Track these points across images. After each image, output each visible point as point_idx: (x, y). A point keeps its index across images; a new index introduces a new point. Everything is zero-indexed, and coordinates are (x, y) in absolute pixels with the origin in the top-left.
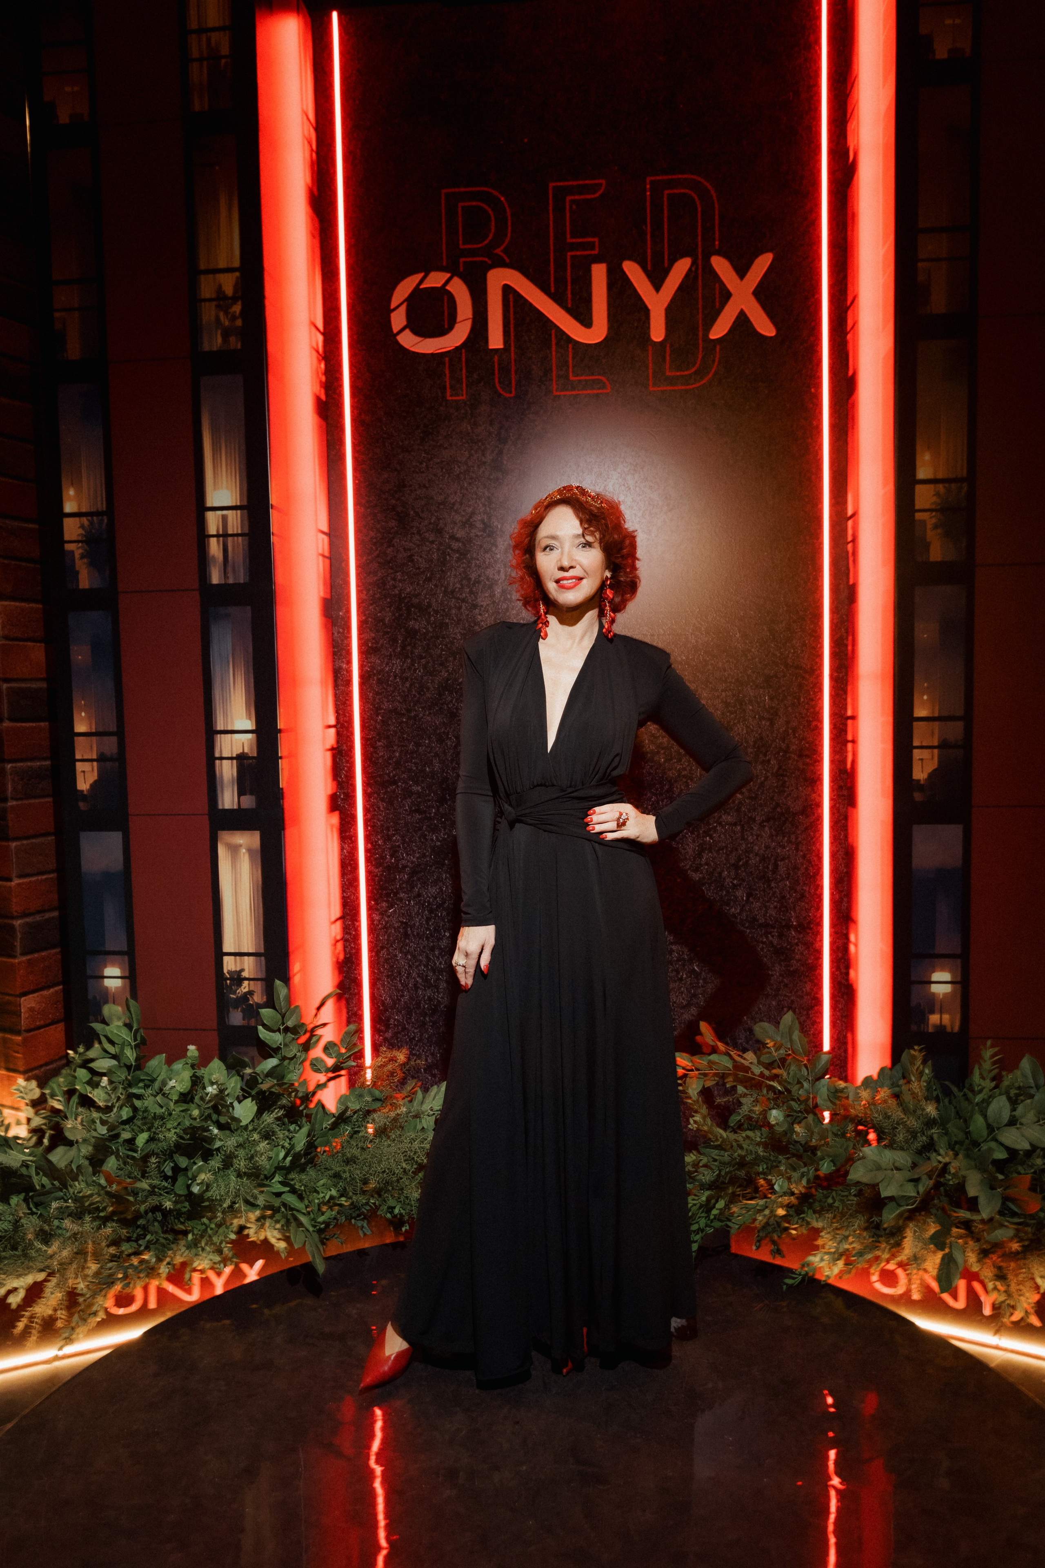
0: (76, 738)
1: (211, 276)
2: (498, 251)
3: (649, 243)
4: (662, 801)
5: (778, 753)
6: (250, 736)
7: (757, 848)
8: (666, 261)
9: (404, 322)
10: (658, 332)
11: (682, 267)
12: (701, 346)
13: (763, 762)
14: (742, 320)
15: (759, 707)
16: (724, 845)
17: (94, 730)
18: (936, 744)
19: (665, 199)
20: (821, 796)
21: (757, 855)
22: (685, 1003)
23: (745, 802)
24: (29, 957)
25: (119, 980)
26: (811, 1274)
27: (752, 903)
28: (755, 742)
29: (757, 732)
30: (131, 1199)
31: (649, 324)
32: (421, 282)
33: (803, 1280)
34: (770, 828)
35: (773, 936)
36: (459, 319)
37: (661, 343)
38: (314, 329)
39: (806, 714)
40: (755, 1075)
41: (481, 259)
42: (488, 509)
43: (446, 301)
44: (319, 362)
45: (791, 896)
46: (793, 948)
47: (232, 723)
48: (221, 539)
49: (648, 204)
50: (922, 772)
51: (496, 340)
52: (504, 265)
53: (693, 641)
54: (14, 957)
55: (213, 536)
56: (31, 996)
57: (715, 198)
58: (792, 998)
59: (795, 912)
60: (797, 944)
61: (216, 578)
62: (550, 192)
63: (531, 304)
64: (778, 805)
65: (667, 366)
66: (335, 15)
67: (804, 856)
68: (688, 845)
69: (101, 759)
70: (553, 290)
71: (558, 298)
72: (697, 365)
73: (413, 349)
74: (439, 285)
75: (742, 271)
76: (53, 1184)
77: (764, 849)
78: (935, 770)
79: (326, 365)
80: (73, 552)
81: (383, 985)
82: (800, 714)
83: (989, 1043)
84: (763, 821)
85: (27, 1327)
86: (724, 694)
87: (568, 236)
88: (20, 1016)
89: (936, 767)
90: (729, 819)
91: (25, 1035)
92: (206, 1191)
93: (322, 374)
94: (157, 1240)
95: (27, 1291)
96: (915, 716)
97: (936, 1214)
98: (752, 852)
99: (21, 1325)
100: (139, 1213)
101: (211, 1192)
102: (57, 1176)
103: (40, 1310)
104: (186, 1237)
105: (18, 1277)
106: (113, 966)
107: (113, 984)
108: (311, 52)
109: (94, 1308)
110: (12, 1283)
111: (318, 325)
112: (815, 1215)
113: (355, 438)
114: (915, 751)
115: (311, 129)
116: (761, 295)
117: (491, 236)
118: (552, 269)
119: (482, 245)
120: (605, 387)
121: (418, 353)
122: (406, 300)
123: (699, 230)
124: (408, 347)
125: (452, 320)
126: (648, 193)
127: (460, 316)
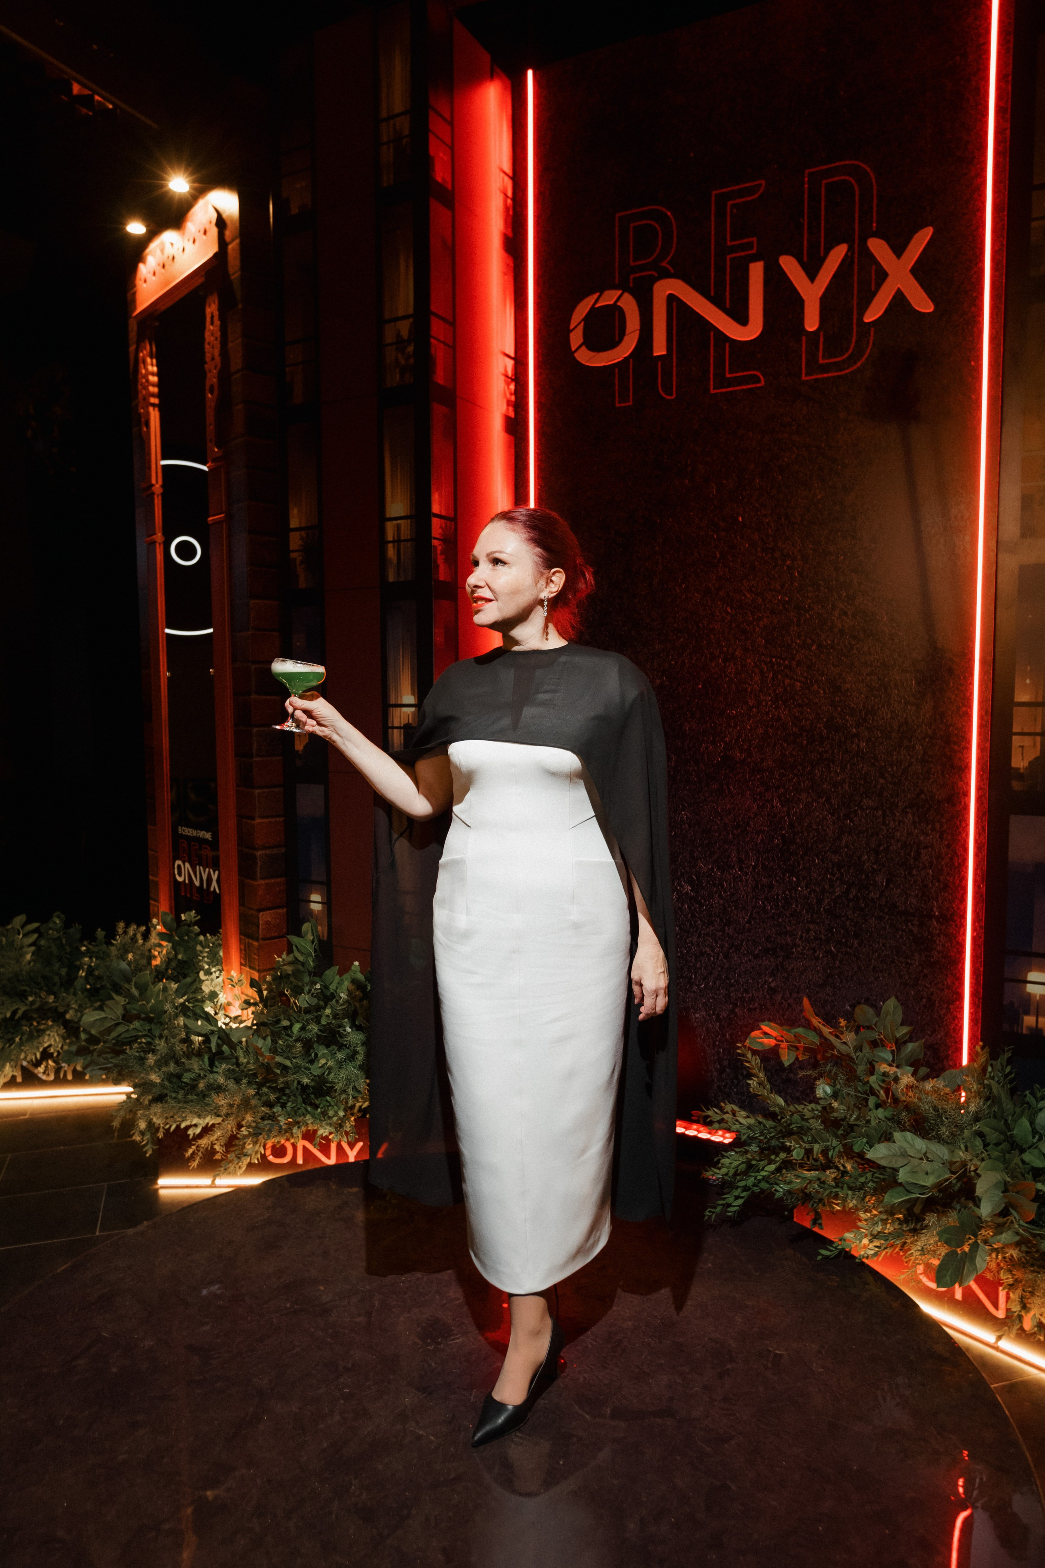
1: (393, 324)
2: (664, 264)
3: (806, 236)
4: (804, 782)
5: (924, 739)
6: (413, 709)
7: (899, 834)
8: (822, 250)
9: (581, 341)
10: (812, 323)
11: (839, 253)
12: (855, 331)
13: (907, 748)
14: (899, 299)
15: (905, 691)
16: (864, 829)
18: (1038, 730)
19: (823, 187)
20: (968, 785)
21: (898, 841)
22: (821, 982)
23: (888, 787)
24: (267, 881)
25: (320, 905)
26: (847, 1249)
27: (892, 889)
28: (900, 727)
29: (902, 717)
30: (278, 1072)
31: (803, 314)
32: (596, 301)
33: (839, 1254)
34: (913, 815)
35: (913, 925)
36: (627, 333)
37: (815, 333)
38: (502, 356)
39: (955, 699)
40: (840, 1053)
41: (650, 273)
43: (617, 316)
44: (508, 384)
45: (933, 885)
46: (934, 938)
47: (401, 698)
48: (396, 544)
49: (806, 196)
50: (1023, 759)
51: (660, 349)
52: (668, 276)
53: (839, 625)
54: (255, 879)
55: (390, 542)
56: (268, 912)
57: (874, 179)
58: (932, 990)
59: (937, 902)
60: (939, 935)
61: (391, 578)
62: (713, 198)
63: (692, 309)
64: (922, 792)
65: (820, 354)
66: (530, 73)
67: (949, 846)
68: (828, 827)
70: (712, 293)
71: (717, 302)
72: (851, 350)
73: (586, 364)
74: (612, 303)
75: (899, 251)
76: (232, 1052)
77: (906, 835)
78: (1036, 759)
79: (516, 386)
80: (295, 559)
82: (949, 699)
84: (906, 808)
85: (193, 1153)
86: (868, 678)
87: (728, 238)
88: (258, 927)
89: (1038, 754)
90: (871, 803)
91: (261, 942)
92: (328, 1075)
93: (511, 394)
94: (299, 1109)
95: (203, 1128)
96: (1016, 700)
97: (960, 1211)
98: (893, 838)
99: (190, 1151)
100: (287, 1085)
101: (332, 1076)
102: (233, 1046)
103: (204, 1142)
104: (317, 1110)
105: (199, 1116)
106: (316, 893)
107: (316, 907)
108: (510, 112)
109: (245, 1151)
110: (195, 1121)
111: (507, 352)
112: (850, 1193)
113: (538, 449)
114: (1014, 738)
115: (506, 179)
116: (919, 271)
117: (658, 250)
118: (713, 274)
119: (650, 260)
120: (759, 381)
121: (592, 367)
122: (584, 320)
123: (857, 215)
124: (583, 363)
125: (622, 333)
126: (806, 186)
127: (628, 330)
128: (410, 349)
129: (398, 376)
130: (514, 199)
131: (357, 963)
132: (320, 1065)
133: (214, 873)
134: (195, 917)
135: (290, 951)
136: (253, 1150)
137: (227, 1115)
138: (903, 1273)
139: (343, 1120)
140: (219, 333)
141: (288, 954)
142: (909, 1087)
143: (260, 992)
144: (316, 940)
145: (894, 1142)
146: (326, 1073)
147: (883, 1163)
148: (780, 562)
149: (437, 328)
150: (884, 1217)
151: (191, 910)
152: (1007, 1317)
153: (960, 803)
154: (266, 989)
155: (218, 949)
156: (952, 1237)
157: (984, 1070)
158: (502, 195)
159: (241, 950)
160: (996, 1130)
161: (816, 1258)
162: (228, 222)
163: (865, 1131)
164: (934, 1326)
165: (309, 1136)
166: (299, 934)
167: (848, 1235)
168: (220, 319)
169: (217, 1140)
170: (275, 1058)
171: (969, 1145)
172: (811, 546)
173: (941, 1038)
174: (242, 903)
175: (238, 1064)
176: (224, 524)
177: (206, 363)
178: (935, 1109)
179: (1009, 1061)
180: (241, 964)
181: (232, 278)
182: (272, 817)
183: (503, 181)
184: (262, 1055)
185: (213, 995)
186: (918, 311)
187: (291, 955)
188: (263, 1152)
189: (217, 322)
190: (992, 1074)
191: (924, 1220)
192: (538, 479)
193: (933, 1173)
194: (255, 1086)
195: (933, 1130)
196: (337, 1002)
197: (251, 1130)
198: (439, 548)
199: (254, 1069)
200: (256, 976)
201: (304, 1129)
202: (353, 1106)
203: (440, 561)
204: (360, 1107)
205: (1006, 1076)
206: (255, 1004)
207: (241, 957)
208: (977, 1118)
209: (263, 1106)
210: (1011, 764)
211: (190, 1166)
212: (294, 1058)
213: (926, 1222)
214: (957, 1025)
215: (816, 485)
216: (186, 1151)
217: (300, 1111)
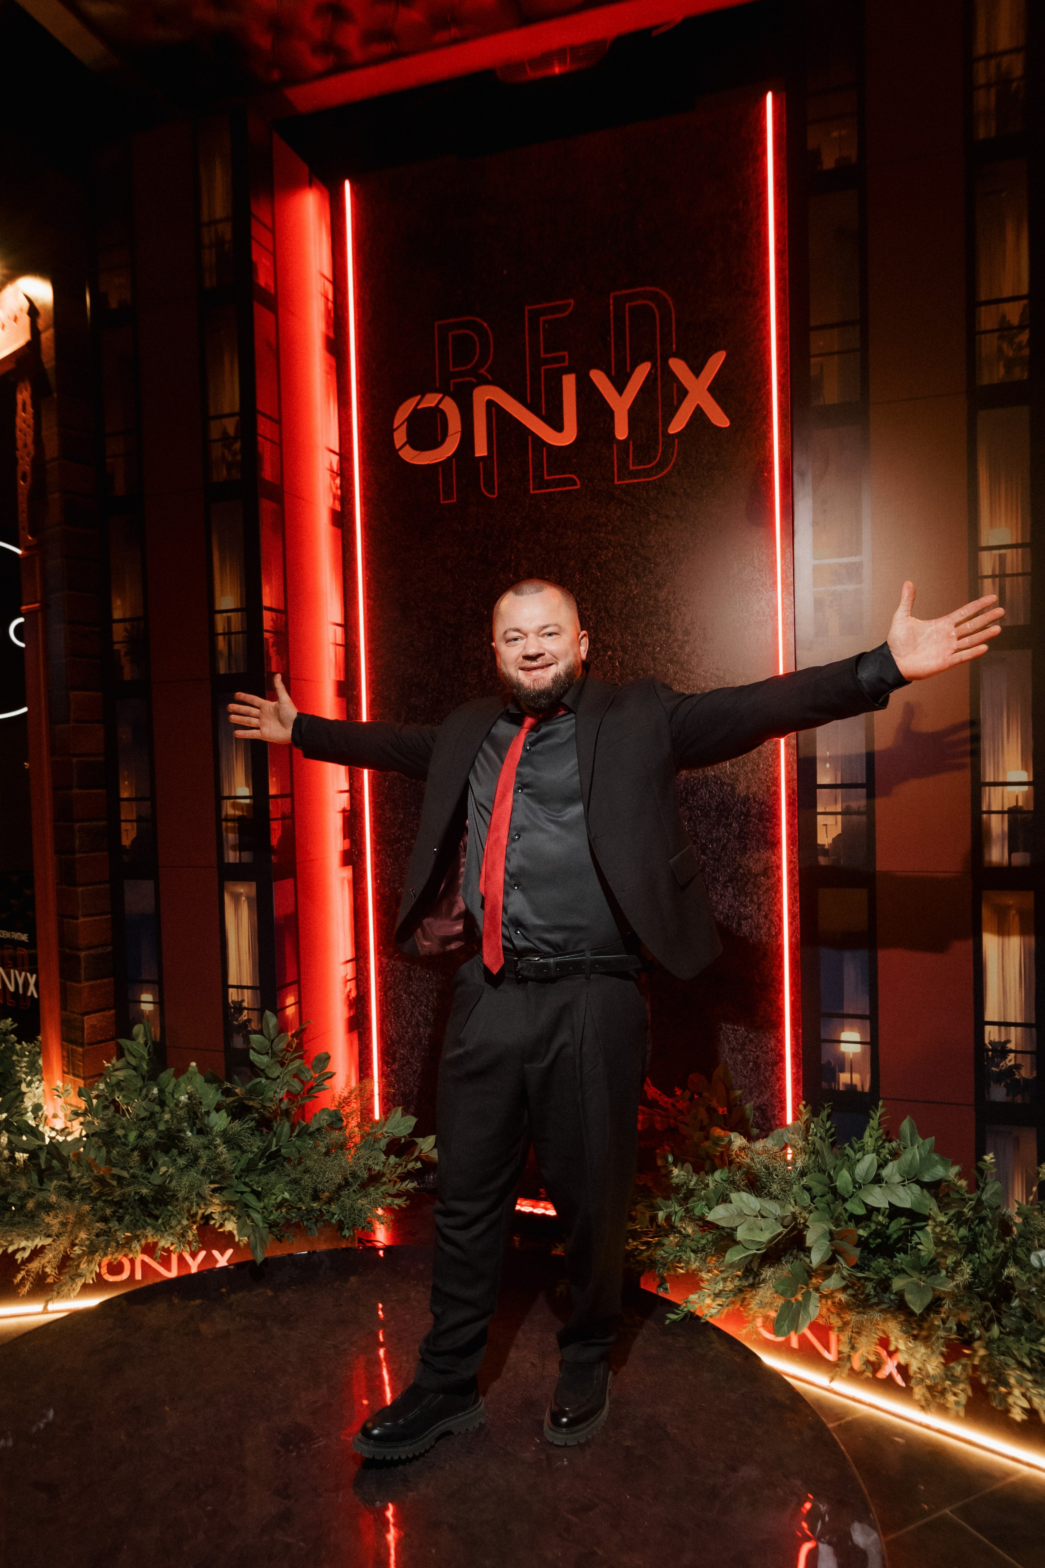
0: (123, 803)
1: (218, 421)
2: (482, 371)
3: (613, 353)
5: (740, 817)
6: (248, 801)
8: (628, 366)
9: (405, 440)
10: (621, 432)
11: (642, 371)
12: (661, 441)
13: (725, 826)
14: (699, 413)
15: (721, 773)
17: (134, 796)
18: (839, 810)
19: (627, 309)
20: (780, 858)
21: (721, 913)
24: (92, 983)
25: (152, 1005)
26: (692, 1311)
28: (717, 806)
29: (719, 798)
30: (115, 1183)
31: (614, 424)
32: (418, 404)
33: (686, 1316)
34: (733, 888)
36: (449, 434)
37: (624, 441)
38: (328, 452)
39: (765, 780)
41: (470, 379)
42: (476, 598)
43: (438, 417)
44: (334, 479)
47: (235, 789)
48: (227, 636)
49: (612, 318)
50: (827, 836)
51: (481, 450)
52: (487, 382)
54: (80, 982)
55: (220, 634)
56: (93, 1015)
57: (671, 305)
58: (757, 1053)
61: (222, 669)
62: (526, 315)
63: (510, 415)
64: (740, 866)
66: (347, 184)
67: (766, 917)
69: (139, 820)
70: (529, 401)
71: (534, 408)
72: (658, 459)
73: (411, 462)
74: (433, 405)
75: (697, 370)
76: (63, 1167)
77: (727, 908)
78: (839, 835)
79: (341, 481)
80: (119, 651)
81: (391, 1022)
82: (760, 779)
83: (881, 1103)
84: (726, 882)
85: (23, 1279)
87: (542, 352)
88: (83, 1031)
89: (840, 832)
91: (87, 1047)
92: (170, 1182)
93: (337, 488)
94: (138, 1221)
95: (32, 1250)
96: (818, 783)
97: (792, 1262)
98: (716, 911)
99: (20, 1277)
100: (124, 1197)
101: (174, 1183)
102: (64, 1161)
103: (35, 1266)
104: (157, 1221)
105: (27, 1239)
106: (147, 993)
107: (147, 1008)
108: (328, 219)
109: (79, 1271)
110: (23, 1244)
111: (332, 448)
112: (692, 1255)
113: (365, 541)
114: (819, 817)
115: (327, 283)
116: (716, 390)
117: (476, 358)
118: (528, 383)
119: (469, 367)
120: (575, 484)
121: (416, 465)
122: (407, 420)
123: (658, 337)
124: (408, 460)
125: (445, 434)
126: (612, 308)
127: (451, 430)
128: (237, 446)
129: (225, 472)
130: (335, 302)
131: (194, 1064)
132: (161, 1173)
133: (32, 976)
134: (12, 1025)
135: (120, 1055)
136: (89, 1270)
137: (58, 1236)
138: (745, 1328)
139: (185, 1229)
140: (31, 422)
141: (118, 1059)
142: (742, 1149)
143: (89, 1101)
144: (150, 1043)
145: (731, 1202)
146: (167, 1182)
147: (722, 1224)
148: (602, 653)
149: (264, 427)
150: (724, 1275)
151: (7, 1018)
152: (839, 1359)
153: (774, 876)
154: (97, 1097)
155: (37, 1058)
156: (787, 1288)
157: (807, 1129)
158: (323, 299)
159: (63, 1057)
160: (820, 1183)
161: (665, 1322)
162: (41, 311)
163: (704, 1194)
164: (776, 1377)
165: (149, 1250)
166: (130, 1036)
167: (693, 1297)
168: (33, 407)
169: (48, 1262)
170: (111, 1170)
171: (797, 1199)
172: (629, 638)
173: (768, 1099)
174: (64, 1006)
175: (70, 1179)
176: (40, 615)
177: (18, 450)
178: (767, 1168)
179: (829, 1117)
180: (64, 1072)
181: (47, 366)
182: (97, 915)
183: (324, 284)
184: (97, 1166)
185: (37, 1108)
186: (716, 426)
187: (123, 1059)
188: (98, 1271)
189: (30, 409)
190: (815, 1130)
191: (762, 1274)
192: (366, 570)
193: (768, 1229)
194: (89, 1202)
195: (765, 1188)
196: (177, 1105)
197: (84, 1248)
198: (271, 640)
199: (88, 1183)
200: (81, 1083)
201: (143, 1242)
202: (196, 1214)
203: (272, 651)
204: (203, 1214)
205: (827, 1131)
206: (84, 1114)
207: (63, 1064)
208: (803, 1174)
209: (98, 1222)
210: (816, 841)
211: (20, 1293)
212: (131, 1168)
213: (762, 1277)
214: (781, 1085)
215: (631, 581)
216: (15, 1277)
217: (139, 1224)
